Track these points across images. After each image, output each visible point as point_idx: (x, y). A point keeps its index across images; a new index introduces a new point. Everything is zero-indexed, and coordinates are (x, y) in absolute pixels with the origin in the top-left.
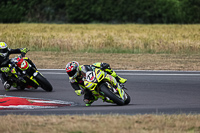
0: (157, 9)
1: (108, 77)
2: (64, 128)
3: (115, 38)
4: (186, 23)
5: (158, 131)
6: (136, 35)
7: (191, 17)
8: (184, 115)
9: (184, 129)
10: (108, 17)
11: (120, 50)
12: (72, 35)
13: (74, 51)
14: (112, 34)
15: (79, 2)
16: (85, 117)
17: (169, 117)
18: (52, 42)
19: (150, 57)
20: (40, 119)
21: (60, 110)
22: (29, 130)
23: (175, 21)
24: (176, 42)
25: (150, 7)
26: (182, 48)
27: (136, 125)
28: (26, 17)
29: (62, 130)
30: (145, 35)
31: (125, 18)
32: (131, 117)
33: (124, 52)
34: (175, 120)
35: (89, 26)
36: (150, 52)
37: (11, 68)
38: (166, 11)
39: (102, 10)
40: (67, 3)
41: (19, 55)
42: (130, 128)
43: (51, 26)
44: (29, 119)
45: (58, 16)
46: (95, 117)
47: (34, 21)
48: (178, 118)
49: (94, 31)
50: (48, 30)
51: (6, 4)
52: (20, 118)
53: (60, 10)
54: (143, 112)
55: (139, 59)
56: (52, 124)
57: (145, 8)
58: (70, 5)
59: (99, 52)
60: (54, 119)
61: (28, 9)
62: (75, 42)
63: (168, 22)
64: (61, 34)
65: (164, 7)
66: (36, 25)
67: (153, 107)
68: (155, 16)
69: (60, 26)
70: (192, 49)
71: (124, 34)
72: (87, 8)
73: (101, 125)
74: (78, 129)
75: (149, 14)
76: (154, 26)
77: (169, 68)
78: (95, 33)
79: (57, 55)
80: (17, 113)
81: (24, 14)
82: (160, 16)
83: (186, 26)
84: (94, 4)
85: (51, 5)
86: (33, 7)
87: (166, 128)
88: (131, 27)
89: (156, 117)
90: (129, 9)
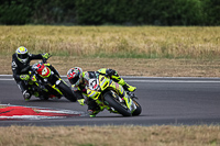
0: (176, 10)
1: (114, 85)
2: (73, 140)
3: (130, 42)
4: (208, 25)
5: (176, 143)
6: (153, 38)
7: (213, 18)
8: (206, 126)
9: (205, 141)
10: (122, 18)
11: (134, 55)
12: (83, 38)
13: (85, 56)
14: (126, 37)
15: (90, 2)
16: (96, 128)
17: (189, 128)
18: (60, 45)
19: (168, 63)
20: (47, 130)
21: (68, 120)
22: (35, 142)
23: (195, 23)
24: (196, 46)
25: (168, 7)
26: (203, 53)
27: (152, 137)
28: (32, 18)
29: (71, 143)
30: (162, 38)
31: (140, 19)
32: (147, 128)
33: (139, 57)
34: (195, 132)
35: (101, 28)
36: (168, 56)
37: (31, 76)
38: (186, 11)
39: (116, 10)
40: (77, 3)
41: (40, 61)
42: (145, 140)
43: (59, 28)
44: (35, 130)
45: (67, 18)
46: (107, 128)
47: (41, 23)
48: (198, 130)
49: (107, 34)
50: (56, 33)
51: (10, 4)
52: (25, 130)
53: (70, 11)
54: (160, 122)
55: (156, 64)
56: (60, 136)
57: (163, 9)
58: (80, 5)
59: (112, 57)
60: (62, 130)
61: (34, 9)
62: (86, 45)
63: (188, 24)
64: (70, 38)
65: (183, 8)
66: (43, 27)
67: (171, 117)
68: (174, 17)
69: (69, 28)
70: (214, 53)
71: (139, 37)
72: (99, 8)
73: (114, 137)
74: (89, 142)
75: (167, 15)
76: (172, 28)
77: (189, 74)
78: (107, 36)
79: (65, 60)
80: (22, 124)
81: (30, 15)
82: (179, 17)
83: (208, 28)
84: (106, 4)
85: (59, 5)
86: (39, 7)
87: (185, 140)
88: (147, 29)
89: (174, 128)
90: (145, 10)
